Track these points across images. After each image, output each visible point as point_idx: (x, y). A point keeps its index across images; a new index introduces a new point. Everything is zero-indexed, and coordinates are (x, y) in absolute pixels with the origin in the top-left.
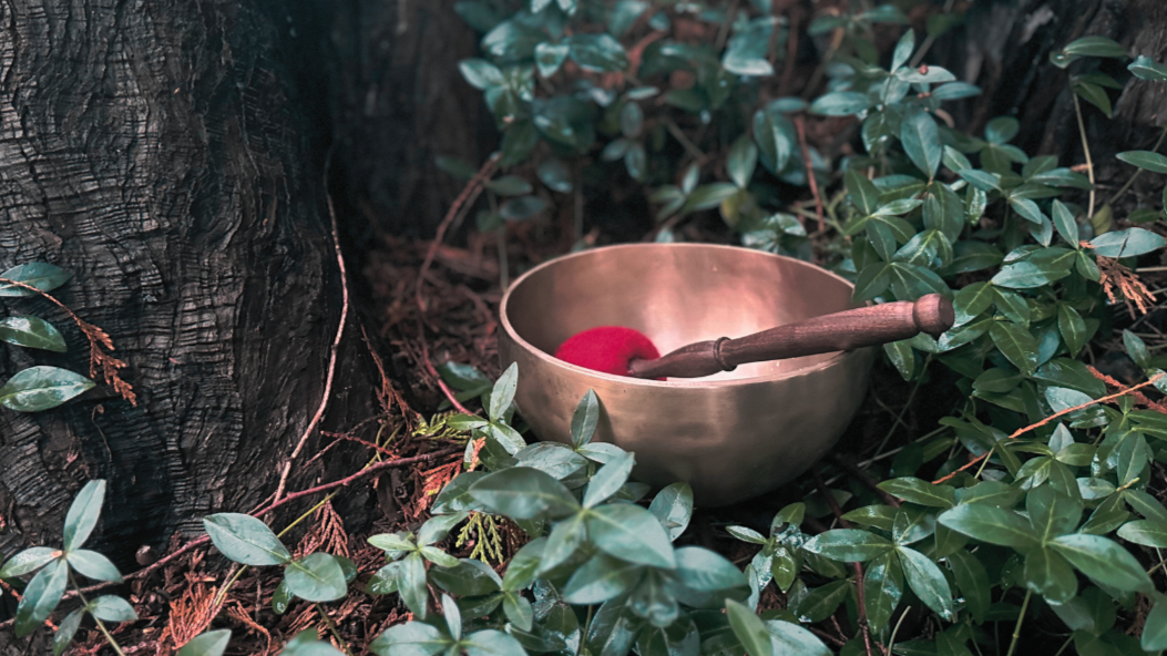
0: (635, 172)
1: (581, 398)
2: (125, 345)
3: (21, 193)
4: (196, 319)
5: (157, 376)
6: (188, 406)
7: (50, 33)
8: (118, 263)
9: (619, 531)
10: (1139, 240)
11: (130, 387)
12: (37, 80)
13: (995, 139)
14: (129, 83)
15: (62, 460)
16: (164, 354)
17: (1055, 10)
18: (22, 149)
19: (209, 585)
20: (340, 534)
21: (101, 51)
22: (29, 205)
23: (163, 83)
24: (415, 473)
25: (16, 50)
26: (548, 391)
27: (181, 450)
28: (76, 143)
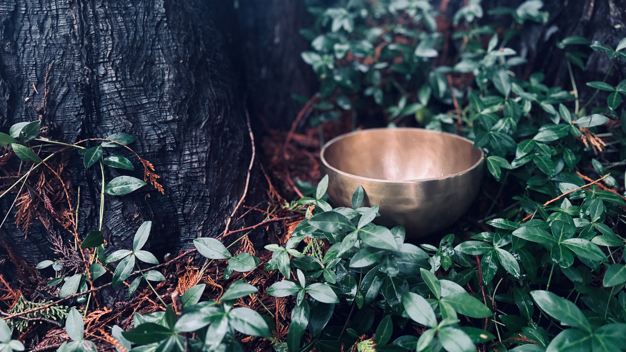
0: (378, 100)
1: (356, 189)
2: (160, 169)
3: (115, 104)
4: (190, 158)
5: (172, 182)
6: (186, 195)
7: (128, 37)
8: (156, 134)
9: (373, 236)
10: (598, 119)
11: (162, 186)
12: (122, 56)
13: (534, 82)
14: (161, 58)
15: (132, 216)
16: (176, 172)
17: (559, 26)
18: (115, 85)
19: (196, 271)
20: (252, 250)
21: (149, 45)
22: (118, 109)
23: (176, 58)
24: (284, 225)
25: (113, 44)
26: (341, 187)
27: (183, 214)
28: (138, 83)
